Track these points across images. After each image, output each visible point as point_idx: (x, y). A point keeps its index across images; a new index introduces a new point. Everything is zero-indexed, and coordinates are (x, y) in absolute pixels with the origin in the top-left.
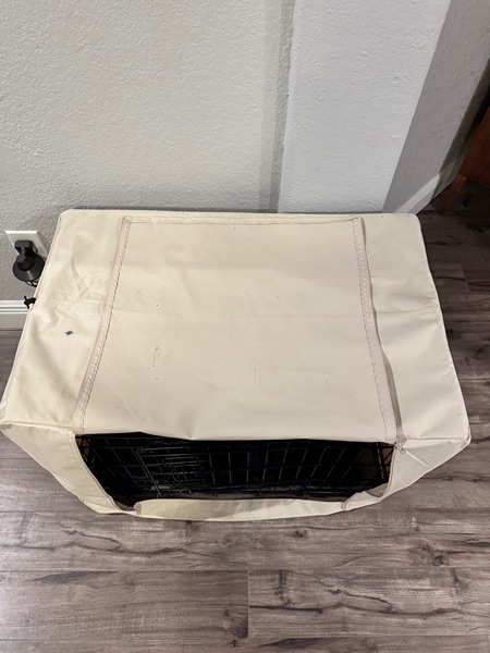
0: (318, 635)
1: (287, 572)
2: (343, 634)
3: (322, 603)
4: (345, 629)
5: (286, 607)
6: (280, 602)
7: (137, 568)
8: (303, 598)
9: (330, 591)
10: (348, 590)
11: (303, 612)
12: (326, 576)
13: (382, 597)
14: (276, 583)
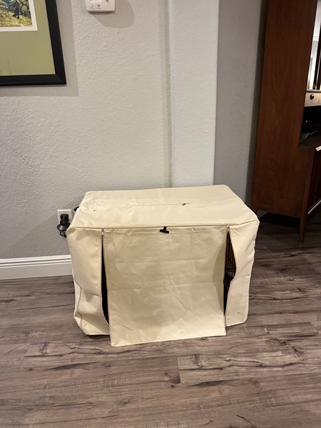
0: (222, 379)
1: (199, 354)
2: (237, 377)
3: (221, 366)
4: (237, 375)
5: (201, 369)
6: (197, 367)
7: (112, 360)
8: (211, 365)
9: (225, 360)
10: (235, 359)
11: (212, 370)
12: (222, 354)
13: (256, 360)
14: (194, 359)
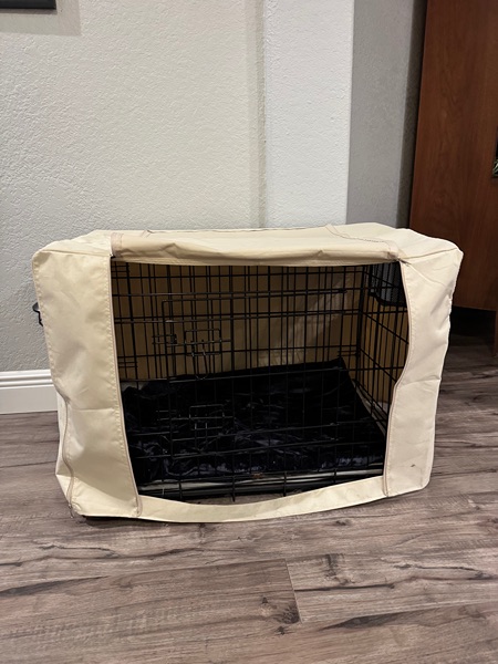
0: (397, 609)
1: (336, 555)
2: (431, 605)
3: (390, 579)
4: (432, 600)
5: (344, 587)
6: (335, 583)
7: (136, 571)
8: (366, 577)
9: (397, 567)
10: (419, 563)
11: (370, 589)
12: (387, 554)
13: (466, 566)
14: (325, 566)
